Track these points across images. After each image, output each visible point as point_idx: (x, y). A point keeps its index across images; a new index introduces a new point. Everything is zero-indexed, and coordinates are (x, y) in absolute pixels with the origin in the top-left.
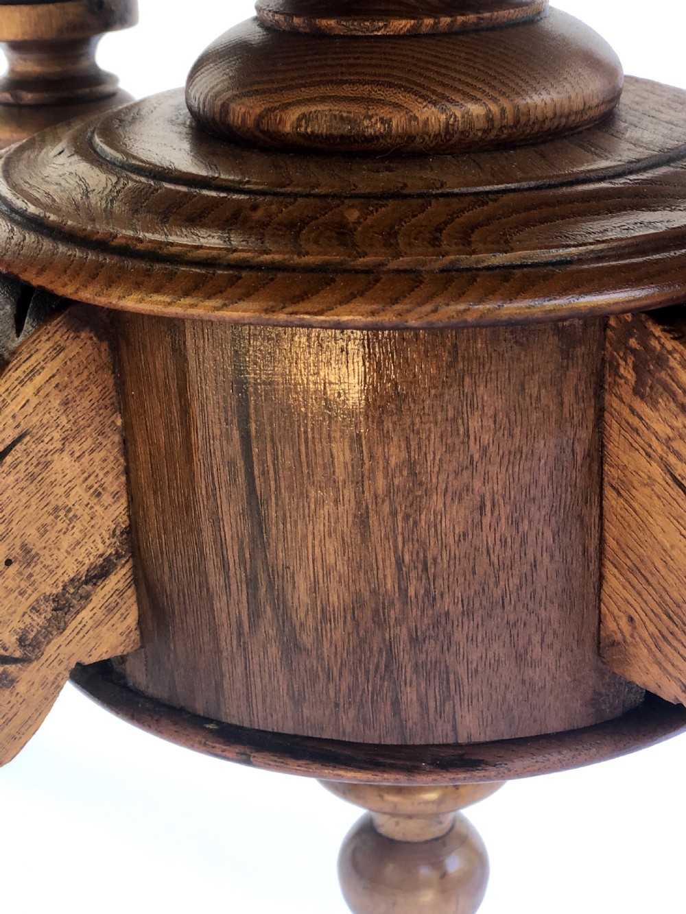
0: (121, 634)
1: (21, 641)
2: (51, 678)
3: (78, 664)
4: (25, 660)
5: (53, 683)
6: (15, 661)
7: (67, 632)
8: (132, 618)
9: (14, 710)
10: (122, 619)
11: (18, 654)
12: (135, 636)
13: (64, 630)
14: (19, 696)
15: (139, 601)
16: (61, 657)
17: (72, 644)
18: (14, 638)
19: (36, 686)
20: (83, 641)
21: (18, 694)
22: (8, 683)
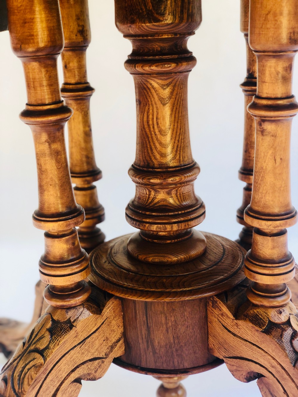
0: (122, 351)
1: (105, 354)
2: (110, 361)
3: (114, 358)
4: (106, 358)
6: (104, 358)
8: (124, 349)
9: (104, 367)
11: (105, 357)
12: (124, 352)
13: (112, 352)
14: (105, 364)
15: (125, 345)
16: (112, 357)
17: (113, 354)
19: (108, 362)
20: (115, 353)
22: (103, 362)
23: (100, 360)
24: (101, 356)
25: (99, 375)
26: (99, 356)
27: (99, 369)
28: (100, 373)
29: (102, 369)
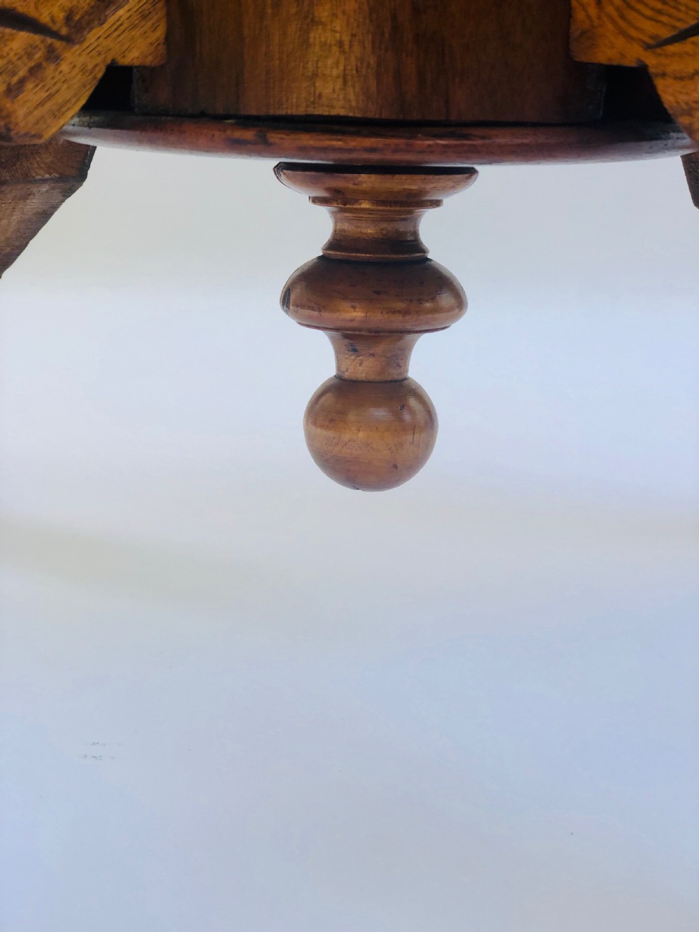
0: (151, 44)
1: (68, 19)
2: (90, 66)
3: (113, 61)
4: (68, 40)
5: (91, 73)
6: (61, 38)
7: (106, 26)
8: (160, 32)
9: (57, 87)
10: (153, 29)
11: (64, 31)
12: (162, 49)
13: (103, 23)
14: (62, 74)
15: (168, 14)
16: (99, 49)
17: (110, 39)
18: (62, 15)
19: (77, 70)
20: (119, 40)
21: (61, 72)
22: (52, 56)
23: (37, 38)
24: (44, 18)
25: (31, 119)
26: (32, 13)
27: (29, 86)
28: (37, 113)
29: (44, 95)
